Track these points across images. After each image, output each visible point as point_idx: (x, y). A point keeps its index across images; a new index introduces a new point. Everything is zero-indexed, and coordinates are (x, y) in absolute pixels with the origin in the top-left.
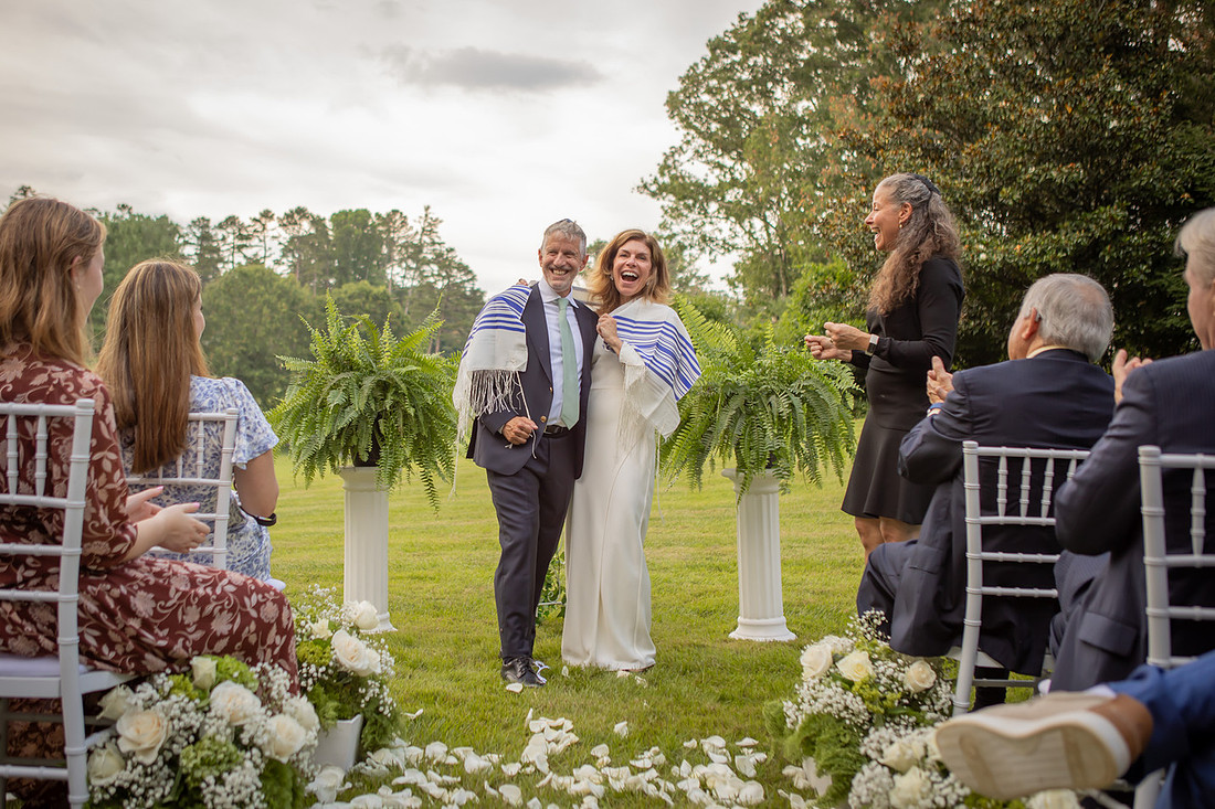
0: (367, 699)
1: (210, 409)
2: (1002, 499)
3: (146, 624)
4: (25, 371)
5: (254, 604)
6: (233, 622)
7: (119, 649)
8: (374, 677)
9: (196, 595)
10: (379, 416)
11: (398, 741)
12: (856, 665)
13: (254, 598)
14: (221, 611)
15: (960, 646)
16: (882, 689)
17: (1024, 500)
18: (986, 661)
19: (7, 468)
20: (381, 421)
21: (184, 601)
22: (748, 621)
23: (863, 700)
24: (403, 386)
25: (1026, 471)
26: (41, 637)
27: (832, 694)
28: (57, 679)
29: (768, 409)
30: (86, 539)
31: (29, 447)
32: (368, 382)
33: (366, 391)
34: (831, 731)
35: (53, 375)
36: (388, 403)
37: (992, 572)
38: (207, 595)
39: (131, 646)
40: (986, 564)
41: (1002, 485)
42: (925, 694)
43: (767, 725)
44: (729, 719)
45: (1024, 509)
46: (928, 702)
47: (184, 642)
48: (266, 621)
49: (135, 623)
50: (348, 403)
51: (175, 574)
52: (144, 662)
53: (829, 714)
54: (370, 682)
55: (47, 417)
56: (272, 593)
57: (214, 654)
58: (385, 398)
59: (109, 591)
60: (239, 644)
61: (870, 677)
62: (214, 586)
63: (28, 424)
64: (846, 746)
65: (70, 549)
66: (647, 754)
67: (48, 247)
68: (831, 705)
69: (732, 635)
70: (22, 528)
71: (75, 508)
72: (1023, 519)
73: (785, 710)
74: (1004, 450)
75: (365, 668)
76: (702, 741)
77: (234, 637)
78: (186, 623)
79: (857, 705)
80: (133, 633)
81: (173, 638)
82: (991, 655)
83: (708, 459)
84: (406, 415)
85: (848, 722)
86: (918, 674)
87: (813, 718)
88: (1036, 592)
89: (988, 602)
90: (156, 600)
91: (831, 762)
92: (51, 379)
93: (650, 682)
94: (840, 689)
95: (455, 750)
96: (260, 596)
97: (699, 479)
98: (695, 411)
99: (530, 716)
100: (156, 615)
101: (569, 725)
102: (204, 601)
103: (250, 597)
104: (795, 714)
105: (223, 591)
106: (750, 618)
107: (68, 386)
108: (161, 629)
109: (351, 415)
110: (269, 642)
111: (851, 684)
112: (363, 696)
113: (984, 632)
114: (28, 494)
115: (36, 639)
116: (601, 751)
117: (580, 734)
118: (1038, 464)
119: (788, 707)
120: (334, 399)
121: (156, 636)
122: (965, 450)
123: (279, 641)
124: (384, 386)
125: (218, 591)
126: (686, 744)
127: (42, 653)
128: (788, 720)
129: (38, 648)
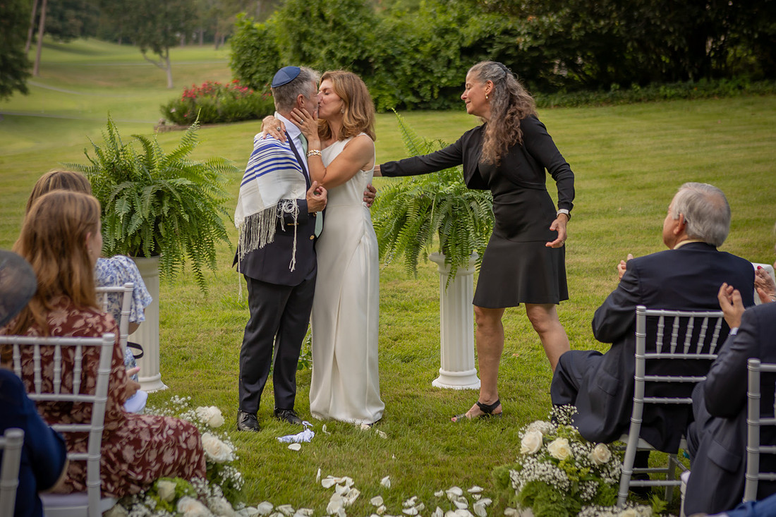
0: (225, 479)
1: (111, 283)
2: (659, 343)
3: (131, 467)
4: (68, 317)
5: (184, 440)
6: (174, 454)
7: (116, 485)
8: (226, 463)
9: (155, 442)
10: (158, 220)
11: (243, 505)
12: (559, 448)
13: (184, 435)
14: (168, 449)
15: (628, 433)
16: (577, 464)
17: (674, 343)
18: (644, 445)
19: (53, 378)
20: (161, 225)
21: (149, 447)
22: (448, 373)
23: (566, 473)
24: (177, 195)
25: (676, 325)
26: (75, 483)
27: (545, 468)
28: (85, 507)
29: (471, 215)
30: (106, 421)
31: (69, 367)
32: (148, 193)
33: (148, 202)
34: (545, 493)
35: (88, 320)
36: (165, 209)
37: (650, 388)
38: (160, 440)
39: (123, 482)
40: (647, 384)
41: (660, 334)
42: (603, 466)
43: (495, 481)
44: (458, 469)
45: (673, 349)
46: (606, 471)
47: (150, 474)
48: (191, 449)
49: (125, 467)
50: (132, 211)
51: (141, 429)
52: (130, 490)
53: (543, 481)
54: (226, 467)
55: (82, 347)
56: (192, 429)
57: (165, 476)
58: (162, 205)
59: (111, 449)
60: (177, 468)
61: (570, 457)
62: (162, 432)
63: (70, 352)
64: (553, 502)
65: (95, 428)
66: (411, 502)
67: (71, 232)
68: (544, 476)
69: (436, 383)
70: (57, 414)
71: (100, 403)
72: (672, 355)
73: (511, 476)
74: (662, 312)
75: (225, 459)
76: (447, 491)
77: (175, 463)
78: (150, 460)
79: (563, 477)
80: (124, 473)
81: (144, 472)
82: (647, 441)
83: (421, 252)
84: (180, 219)
85: (556, 487)
86: (599, 453)
87: (532, 484)
88: (677, 400)
89: (647, 407)
90: (135, 449)
91: (545, 513)
92: (86, 324)
93: (389, 434)
94: (550, 466)
95: (280, 508)
96: (187, 433)
97: (415, 269)
98: (410, 211)
99: (319, 474)
100: (136, 459)
101: (350, 481)
102: (160, 444)
103: (181, 435)
104: (519, 481)
105: (167, 436)
106: (450, 371)
107: (98, 328)
108: (138, 467)
109: (136, 223)
110: (192, 461)
111: (557, 461)
112: (221, 478)
113: (644, 425)
114: (66, 393)
115: (72, 484)
116: (377, 501)
117: (360, 489)
118: (684, 321)
119: (514, 475)
120: (122, 209)
121: (135, 472)
122: (638, 312)
123: (197, 459)
124: (159, 195)
125: (165, 436)
126: (436, 494)
127: (75, 491)
128: (513, 483)
129: (72, 489)
